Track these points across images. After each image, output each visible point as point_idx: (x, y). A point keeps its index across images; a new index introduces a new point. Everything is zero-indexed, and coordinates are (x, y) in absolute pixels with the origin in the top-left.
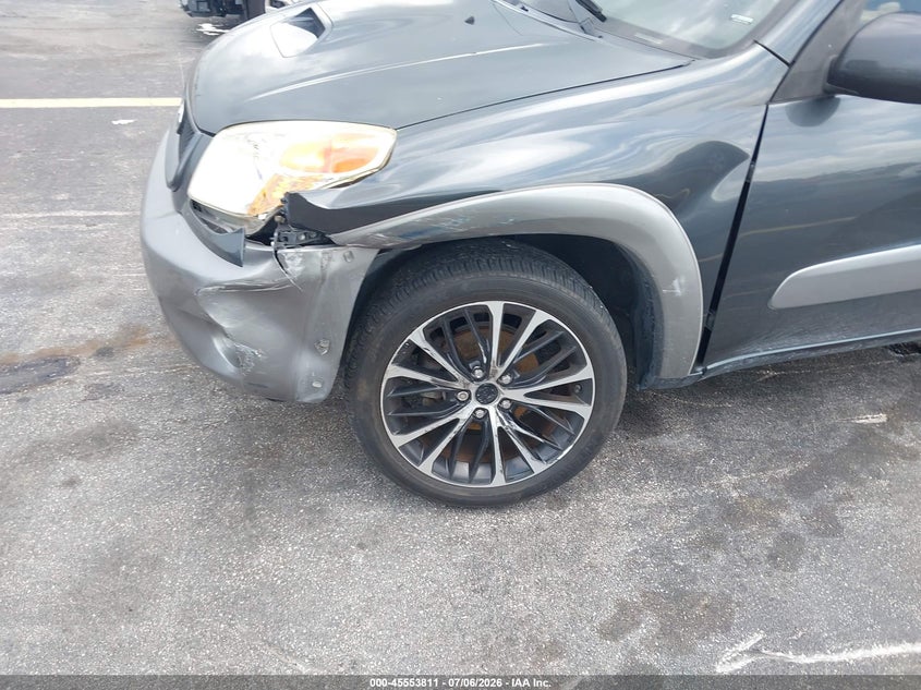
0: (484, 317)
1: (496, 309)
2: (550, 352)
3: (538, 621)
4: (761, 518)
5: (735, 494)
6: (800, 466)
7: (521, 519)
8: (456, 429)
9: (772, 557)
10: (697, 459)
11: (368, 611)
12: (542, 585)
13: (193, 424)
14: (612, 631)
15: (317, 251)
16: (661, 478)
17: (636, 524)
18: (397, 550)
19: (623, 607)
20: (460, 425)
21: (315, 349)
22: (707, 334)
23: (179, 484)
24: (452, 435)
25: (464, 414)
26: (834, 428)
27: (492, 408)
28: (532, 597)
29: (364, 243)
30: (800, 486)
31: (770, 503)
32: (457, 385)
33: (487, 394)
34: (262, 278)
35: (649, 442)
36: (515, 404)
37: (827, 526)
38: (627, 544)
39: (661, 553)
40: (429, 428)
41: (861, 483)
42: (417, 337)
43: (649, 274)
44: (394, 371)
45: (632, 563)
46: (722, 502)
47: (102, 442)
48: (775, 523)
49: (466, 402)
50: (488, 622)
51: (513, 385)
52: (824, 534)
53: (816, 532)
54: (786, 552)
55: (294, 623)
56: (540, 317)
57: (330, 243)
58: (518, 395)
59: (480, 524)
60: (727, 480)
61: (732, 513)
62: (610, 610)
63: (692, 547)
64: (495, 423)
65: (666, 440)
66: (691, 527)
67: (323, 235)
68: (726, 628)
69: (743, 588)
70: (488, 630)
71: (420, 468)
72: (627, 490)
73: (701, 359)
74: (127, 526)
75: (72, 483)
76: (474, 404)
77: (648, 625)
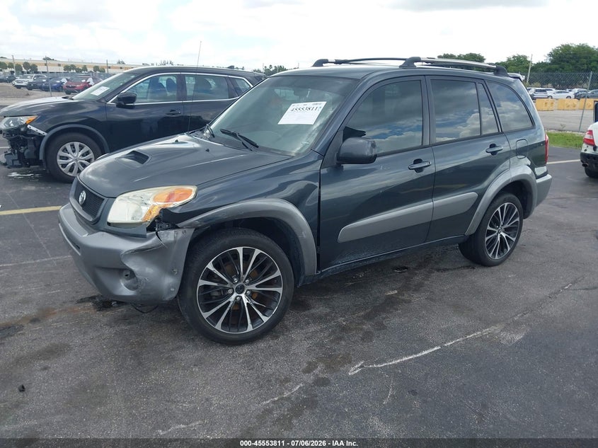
0: (236, 254)
1: (240, 250)
2: (262, 267)
3: (278, 373)
4: (356, 329)
5: (344, 323)
6: (367, 311)
7: (261, 345)
8: (230, 306)
9: (363, 339)
10: (327, 315)
11: (207, 384)
12: (276, 363)
13: (97, 339)
14: (308, 370)
15: (172, 232)
16: (314, 323)
17: (308, 338)
18: (212, 364)
19: (309, 363)
20: (231, 304)
21: (171, 273)
22: (318, 255)
23: (101, 360)
24: (228, 309)
25: (232, 299)
26: (378, 297)
27: (243, 295)
28: (273, 367)
29: (190, 226)
30: (368, 317)
31: (358, 324)
32: (228, 286)
33: (240, 290)
34: (151, 245)
35: (307, 312)
36: (252, 292)
37: (381, 327)
38: (306, 344)
39: (321, 345)
40: (218, 307)
41: (391, 312)
42: (210, 266)
43: (293, 231)
44: (201, 283)
45: (309, 350)
46: (340, 326)
47: (53, 352)
48: (362, 329)
49: (232, 294)
50: (258, 377)
51: (250, 283)
52: (380, 330)
53: (378, 330)
54: (367, 337)
55: (176, 393)
56: (257, 252)
57: (177, 228)
58: (253, 287)
59: (245, 349)
60: (340, 319)
61: (344, 329)
62: (305, 365)
63: (332, 341)
64: (245, 301)
65: (313, 311)
66: (330, 335)
67: (174, 225)
68: (350, 362)
69: (354, 350)
70: (258, 380)
71: (216, 327)
72: (302, 329)
73: (319, 268)
74: (82, 377)
75: (46, 368)
76: (235, 295)
77: (320, 367)
